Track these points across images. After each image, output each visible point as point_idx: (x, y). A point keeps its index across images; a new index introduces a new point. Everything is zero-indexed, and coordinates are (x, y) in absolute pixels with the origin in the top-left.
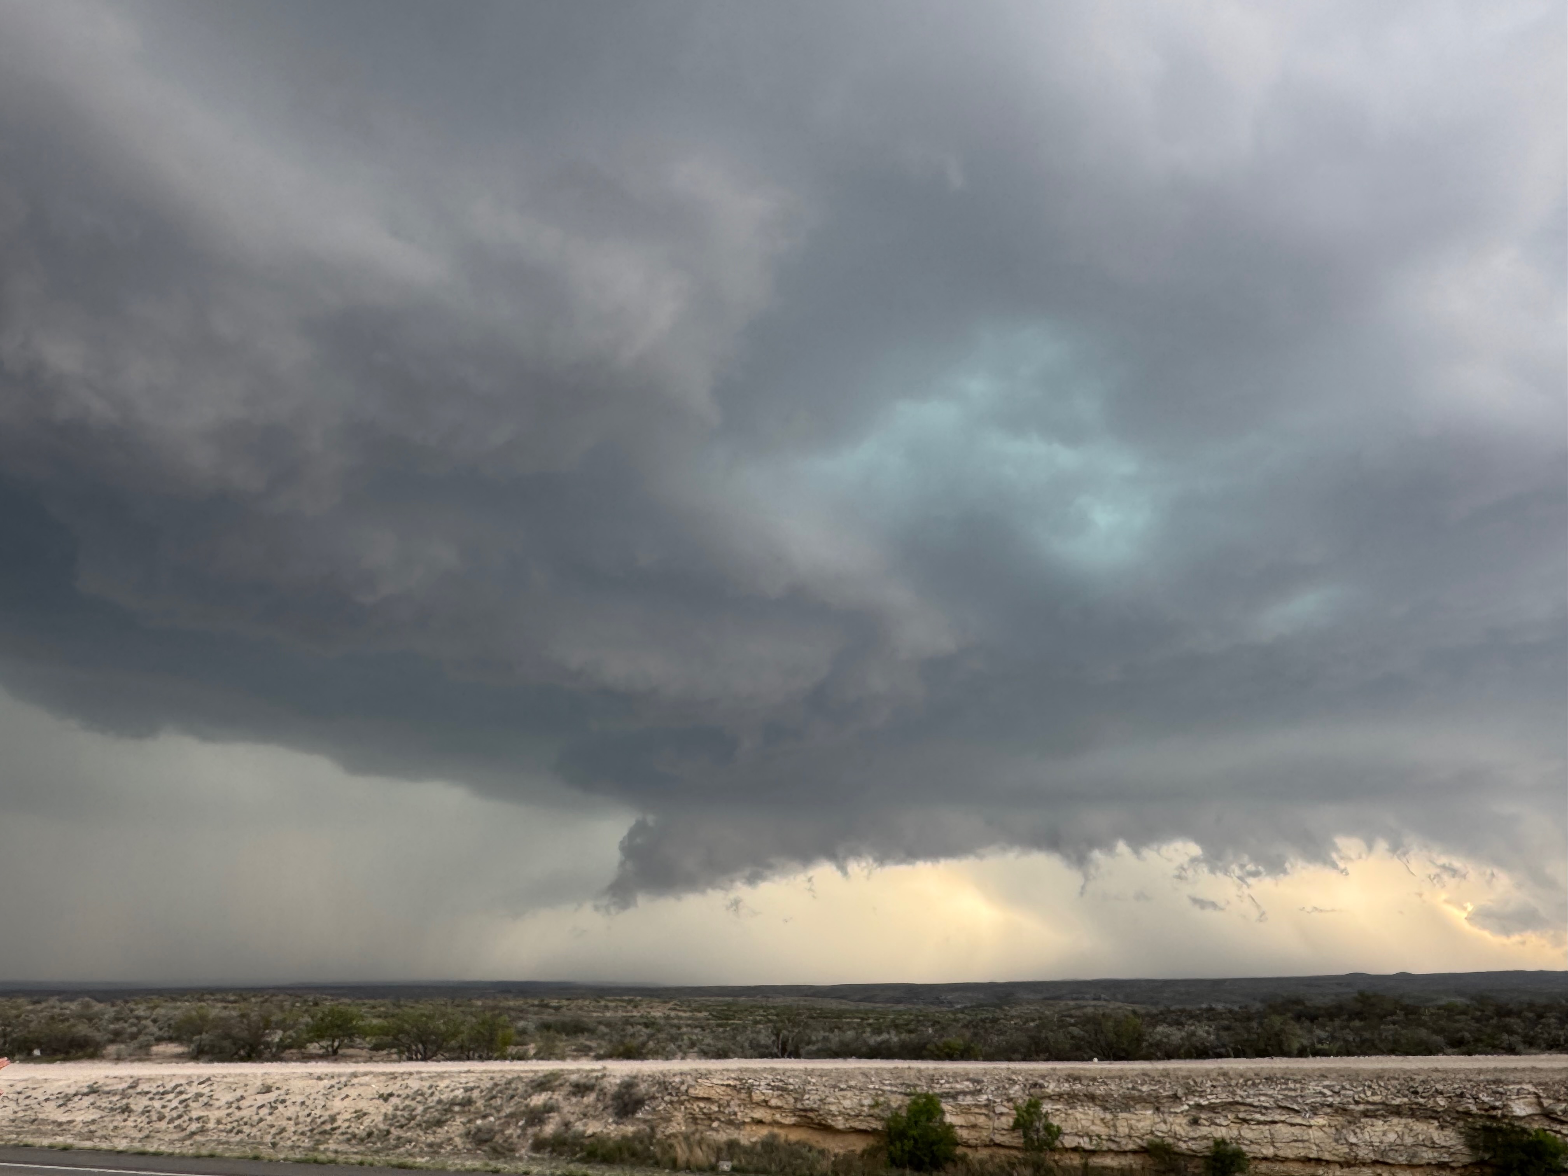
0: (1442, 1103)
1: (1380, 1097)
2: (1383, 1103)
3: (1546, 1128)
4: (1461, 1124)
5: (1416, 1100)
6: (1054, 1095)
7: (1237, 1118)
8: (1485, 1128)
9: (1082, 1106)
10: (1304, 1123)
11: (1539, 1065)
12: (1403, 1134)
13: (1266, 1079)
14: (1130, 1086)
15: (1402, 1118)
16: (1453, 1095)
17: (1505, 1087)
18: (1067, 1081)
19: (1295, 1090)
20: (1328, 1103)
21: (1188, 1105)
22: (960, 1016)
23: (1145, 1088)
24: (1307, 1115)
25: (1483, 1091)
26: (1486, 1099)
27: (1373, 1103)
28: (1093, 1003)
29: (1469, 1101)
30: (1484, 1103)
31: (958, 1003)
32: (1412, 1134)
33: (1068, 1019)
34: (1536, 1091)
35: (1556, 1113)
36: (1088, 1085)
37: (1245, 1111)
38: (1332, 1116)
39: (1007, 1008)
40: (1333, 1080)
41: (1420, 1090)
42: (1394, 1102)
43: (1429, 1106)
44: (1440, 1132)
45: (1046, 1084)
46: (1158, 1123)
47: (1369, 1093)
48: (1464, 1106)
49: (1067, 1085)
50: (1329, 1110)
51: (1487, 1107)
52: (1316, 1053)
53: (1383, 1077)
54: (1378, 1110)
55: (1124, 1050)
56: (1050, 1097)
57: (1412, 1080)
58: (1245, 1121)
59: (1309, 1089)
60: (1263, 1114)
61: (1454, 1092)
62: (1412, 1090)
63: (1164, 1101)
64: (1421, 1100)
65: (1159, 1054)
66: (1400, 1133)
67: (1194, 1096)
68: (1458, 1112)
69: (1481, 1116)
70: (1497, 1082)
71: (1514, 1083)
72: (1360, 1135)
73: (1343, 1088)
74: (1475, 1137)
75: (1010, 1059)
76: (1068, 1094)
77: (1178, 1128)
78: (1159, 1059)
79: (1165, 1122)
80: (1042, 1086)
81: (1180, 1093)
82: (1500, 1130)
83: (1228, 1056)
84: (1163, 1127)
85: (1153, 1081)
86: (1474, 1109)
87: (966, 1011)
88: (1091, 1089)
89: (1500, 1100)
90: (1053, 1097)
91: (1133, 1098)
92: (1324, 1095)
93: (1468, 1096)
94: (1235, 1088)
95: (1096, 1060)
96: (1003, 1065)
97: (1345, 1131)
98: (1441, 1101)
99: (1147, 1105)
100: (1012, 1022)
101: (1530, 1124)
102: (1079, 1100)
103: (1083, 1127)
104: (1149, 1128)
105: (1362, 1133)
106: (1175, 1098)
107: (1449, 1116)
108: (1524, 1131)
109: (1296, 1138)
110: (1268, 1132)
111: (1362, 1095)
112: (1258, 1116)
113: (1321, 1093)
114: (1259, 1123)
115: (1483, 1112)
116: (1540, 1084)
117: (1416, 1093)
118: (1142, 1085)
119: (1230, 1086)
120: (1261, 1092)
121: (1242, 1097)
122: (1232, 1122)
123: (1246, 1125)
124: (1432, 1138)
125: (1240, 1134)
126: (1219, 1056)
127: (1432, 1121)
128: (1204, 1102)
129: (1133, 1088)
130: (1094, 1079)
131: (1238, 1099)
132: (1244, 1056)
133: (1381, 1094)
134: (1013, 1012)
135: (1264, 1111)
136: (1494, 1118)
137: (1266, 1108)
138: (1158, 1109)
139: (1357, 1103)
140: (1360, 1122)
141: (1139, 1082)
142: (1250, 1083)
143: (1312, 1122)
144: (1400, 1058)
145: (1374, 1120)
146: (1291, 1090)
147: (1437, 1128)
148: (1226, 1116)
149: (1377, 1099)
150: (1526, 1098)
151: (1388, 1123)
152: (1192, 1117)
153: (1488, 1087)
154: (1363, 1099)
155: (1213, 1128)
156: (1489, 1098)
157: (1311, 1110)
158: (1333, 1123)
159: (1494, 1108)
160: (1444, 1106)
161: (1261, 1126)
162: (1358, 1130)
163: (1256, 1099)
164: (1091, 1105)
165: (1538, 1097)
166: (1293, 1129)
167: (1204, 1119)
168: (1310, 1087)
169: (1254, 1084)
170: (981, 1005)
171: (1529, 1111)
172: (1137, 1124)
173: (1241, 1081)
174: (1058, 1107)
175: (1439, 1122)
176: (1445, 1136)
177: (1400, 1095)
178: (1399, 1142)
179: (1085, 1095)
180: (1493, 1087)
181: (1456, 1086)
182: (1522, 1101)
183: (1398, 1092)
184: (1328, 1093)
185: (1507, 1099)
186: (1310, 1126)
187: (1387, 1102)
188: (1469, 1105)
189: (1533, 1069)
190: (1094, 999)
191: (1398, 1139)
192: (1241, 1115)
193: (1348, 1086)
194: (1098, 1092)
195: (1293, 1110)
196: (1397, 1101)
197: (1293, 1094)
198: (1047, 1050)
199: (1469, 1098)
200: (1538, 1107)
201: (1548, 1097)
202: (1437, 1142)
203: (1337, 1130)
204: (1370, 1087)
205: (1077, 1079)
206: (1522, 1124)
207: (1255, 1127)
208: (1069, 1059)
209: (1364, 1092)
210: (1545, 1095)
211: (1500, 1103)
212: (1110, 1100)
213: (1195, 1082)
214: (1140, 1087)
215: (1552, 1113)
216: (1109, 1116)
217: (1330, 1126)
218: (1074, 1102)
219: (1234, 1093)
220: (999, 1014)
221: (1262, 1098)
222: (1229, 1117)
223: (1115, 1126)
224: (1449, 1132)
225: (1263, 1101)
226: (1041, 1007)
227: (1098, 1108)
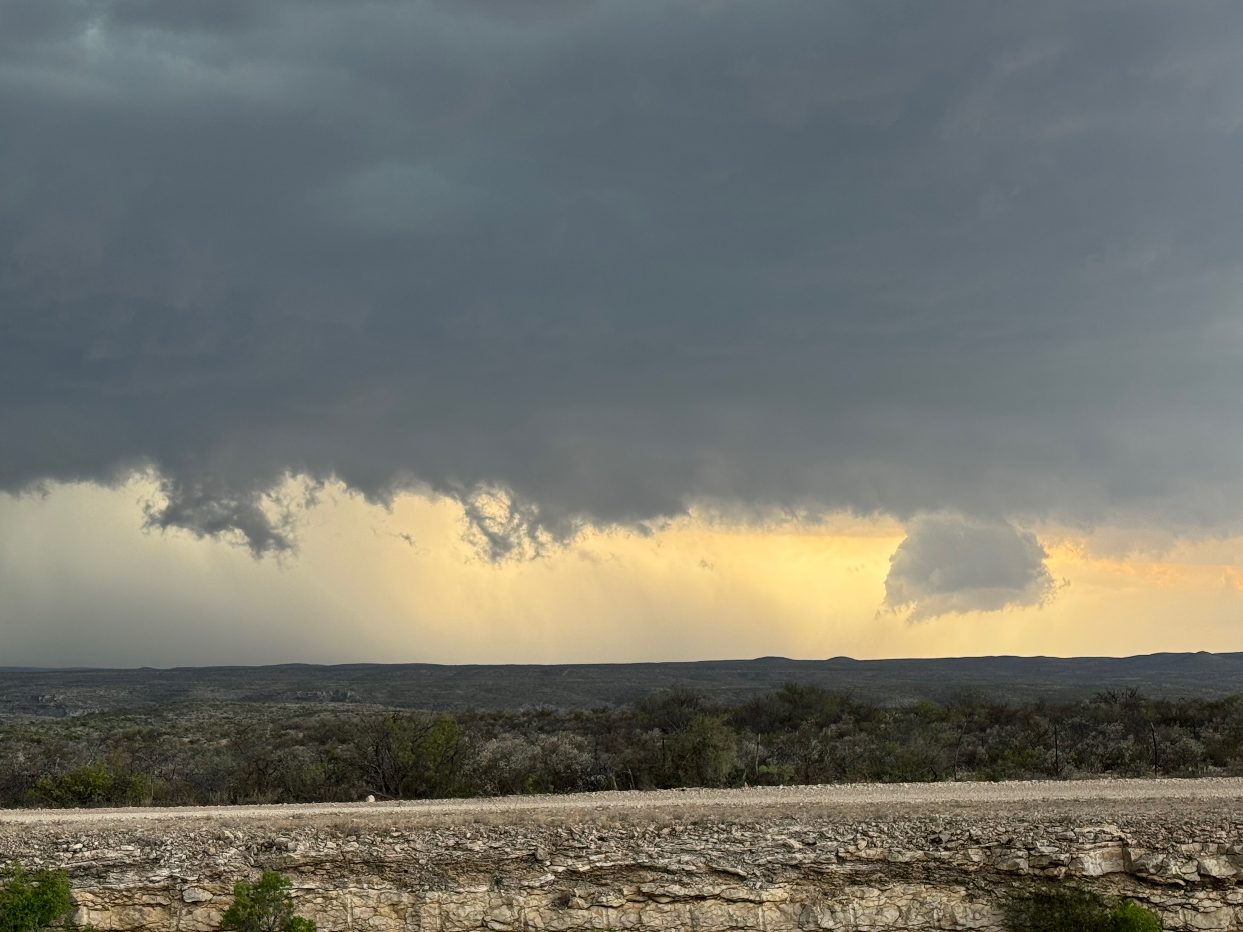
0: (976, 858)
1: (880, 850)
2: (883, 861)
3: (1130, 894)
4: (1001, 891)
5: (937, 855)
6: (306, 864)
7: (639, 892)
8: (1039, 898)
9: (358, 882)
10: (752, 897)
11: (1109, 794)
12: (909, 910)
13: (694, 824)
14: (451, 842)
15: (909, 884)
16: (995, 843)
17: (1077, 830)
18: (334, 836)
19: (741, 842)
20: (794, 862)
21: (555, 873)
22: (79, 730)
23: (478, 846)
24: (758, 884)
25: (1042, 837)
26: (1046, 850)
27: (868, 861)
28: (331, 705)
29: (1020, 853)
30: (1042, 855)
31: (77, 707)
32: (924, 910)
33: (292, 732)
34: (1123, 836)
35: (1147, 871)
36: (373, 844)
37: (653, 881)
38: (797, 884)
39: (171, 716)
40: (807, 823)
41: (945, 837)
42: (901, 859)
43: (955, 864)
44: (968, 905)
45: (291, 845)
46: (498, 907)
47: (863, 844)
48: (1010, 862)
49: (330, 844)
50: (793, 874)
51: (1045, 862)
52: (754, 781)
53: (886, 816)
54: (873, 872)
55: (427, 781)
56: (296, 868)
57: (932, 820)
58: (651, 897)
59: (766, 840)
60: (683, 885)
61: (997, 841)
62: (932, 837)
63: (512, 867)
64: (945, 854)
65: (489, 787)
66: (904, 909)
67: (568, 856)
68: (998, 872)
69: (1034, 878)
70: (1065, 821)
71: (1090, 823)
72: (840, 915)
73: (822, 836)
74: (1021, 911)
75: (205, 802)
76: (333, 861)
77: (531, 915)
78: (487, 794)
79: (510, 905)
80: (282, 848)
81: (541, 853)
82: (1061, 900)
83: (609, 788)
84: (506, 913)
85: (495, 832)
86: (1024, 865)
87: (92, 723)
88: (379, 851)
89: (1067, 852)
90: (302, 868)
91: (455, 864)
92: (789, 848)
93: (1018, 845)
94: (640, 842)
95: (371, 798)
96: (199, 812)
97: (817, 909)
98: (976, 855)
99: (481, 876)
100: (186, 740)
101: (1106, 888)
102: (352, 871)
103: (354, 920)
104: (479, 917)
105: (843, 911)
106: (533, 860)
107: (985, 879)
108: (1096, 899)
109: (734, 924)
110: (688, 915)
111: (852, 848)
112: (676, 889)
113: (784, 845)
114: (675, 899)
115: (1037, 872)
116: (1128, 824)
117: (937, 842)
118: (474, 839)
119: (633, 837)
120: (683, 847)
121: (650, 856)
122: (628, 901)
123: (653, 905)
124: (953, 916)
125: (640, 921)
127: (957, 888)
128: (582, 867)
129: (457, 846)
130: (386, 833)
131: (644, 859)
132: (637, 788)
133: (882, 846)
134: (183, 722)
135: (685, 880)
136: (1052, 879)
137: (690, 874)
138: (498, 882)
139: (841, 860)
140: (842, 890)
141: (469, 835)
142: (666, 831)
143: (765, 896)
144: (892, 786)
145: (865, 888)
146: (735, 841)
147: (963, 899)
148: (620, 891)
149: (872, 853)
150: (1107, 846)
151: (887, 894)
152: (558, 895)
153: (1050, 830)
154: (852, 854)
155: (593, 913)
156: (1050, 849)
157: (764, 876)
158: (798, 897)
159: (1056, 864)
160: (978, 863)
161: (678, 906)
162: (838, 907)
163: (675, 858)
164: (376, 879)
165: (1124, 844)
166: (732, 909)
167: (580, 897)
168: (768, 837)
169: (673, 833)
170: (125, 712)
171: (1107, 867)
172: (460, 911)
173: (652, 828)
174: (311, 885)
175: (967, 889)
176: (974, 912)
177: (912, 846)
178: (900, 923)
179: (366, 862)
180: (1059, 829)
181: (1002, 829)
182: (1099, 852)
183: (910, 842)
184: (797, 845)
185: (1078, 849)
186: (761, 903)
187: (890, 859)
188: (1018, 860)
189: (1103, 801)
190: (333, 700)
191: (900, 920)
192: (645, 889)
193: (830, 834)
194: (392, 855)
195: (737, 875)
196: (907, 856)
197: (738, 848)
198: (281, 782)
199: (1019, 849)
200: (1121, 862)
201: (1139, 845)
202: (961, 921)
203: (804, 907)
204: (865, 834)
205: (354, 832)
206: (1094, 888)
207: (667, 908)
208: (321, 799)
209: (855, 840)
210: (1135, 842)
211: (1068, 855)
212: (411, 870)
213: (571, 833)
214: (469, 846)
215: (1141, 871)
216: (406, 898)
217: (792, 901)
218: (343, 876)
219: (636, 850)
220: (156, 725)
221: (686, 858)
222: (625, 893)
223: (416, 916)
224: (982, 905)
225: (687, 863)
226: (236, 713)
227: (387, 885)
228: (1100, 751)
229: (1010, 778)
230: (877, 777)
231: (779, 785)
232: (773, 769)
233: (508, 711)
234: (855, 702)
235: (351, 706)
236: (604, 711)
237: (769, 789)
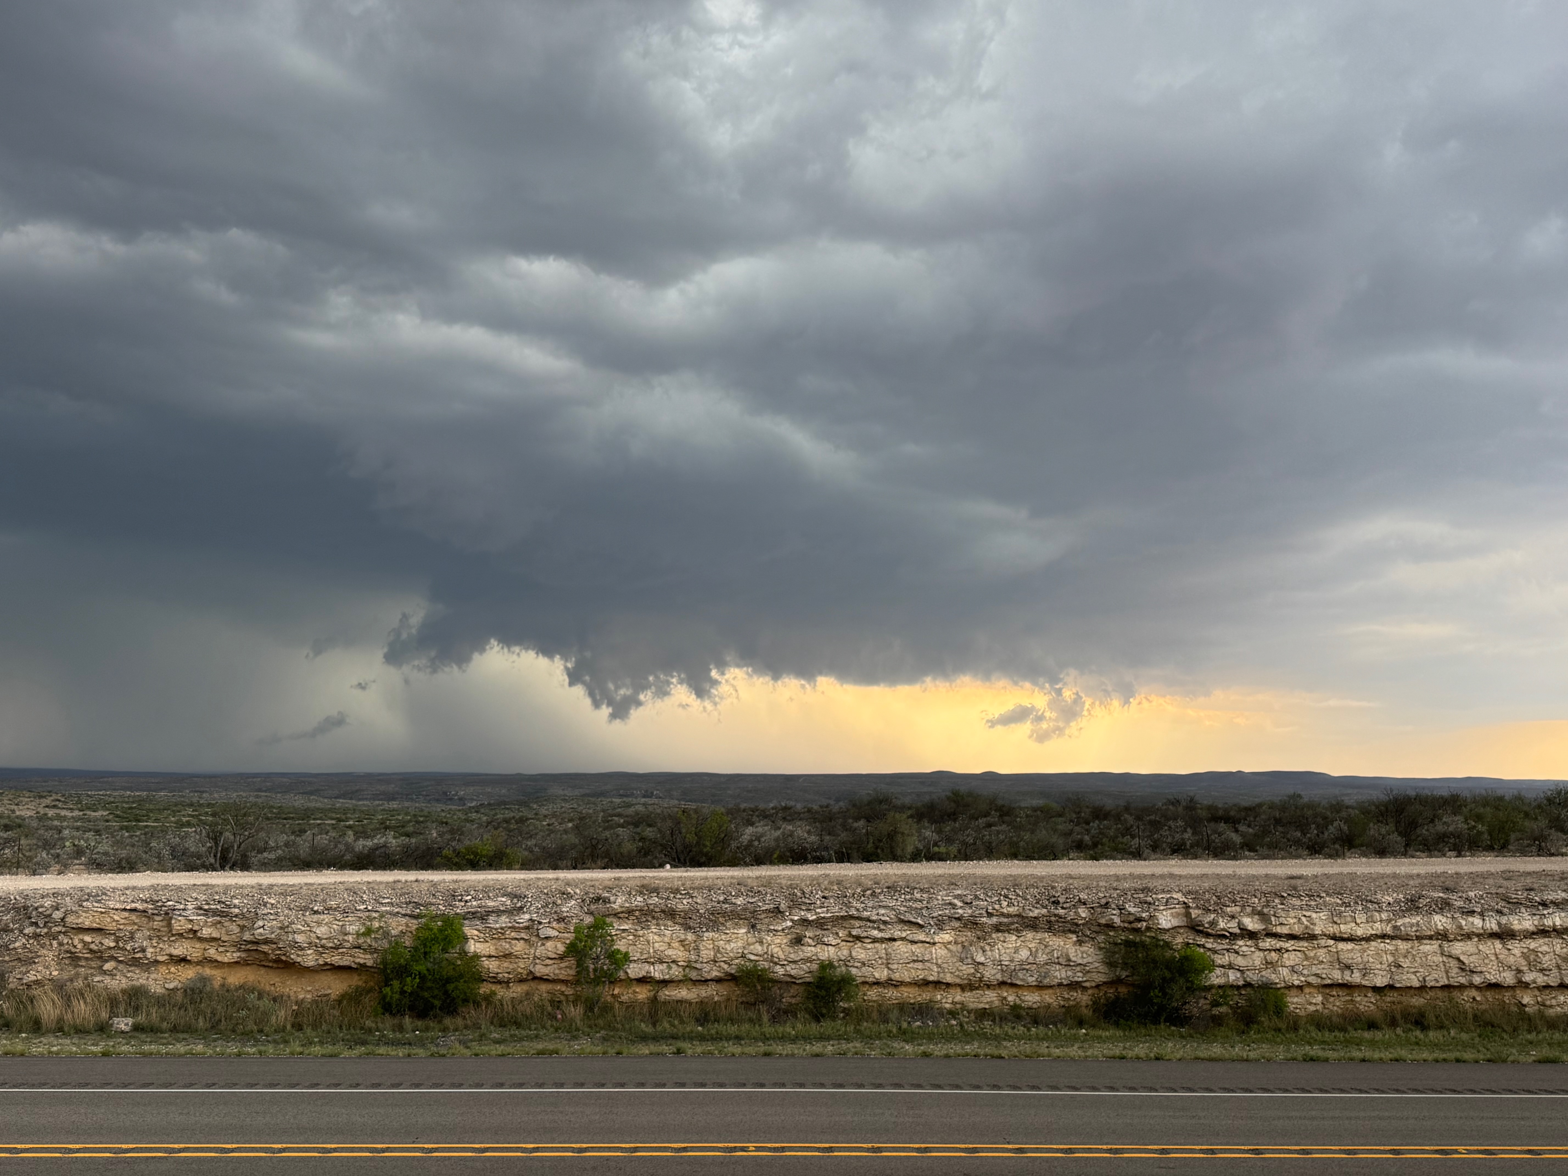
0: (1083, 915)
1: (1016, 908)
2: (1019, 916)
3: (1191, 941)
4: (1101, 938)
5: (1056, 912)
6: (622, 912)
7: (850, 935)
8: (1128, 943)
9: (658, 925)
10: (928, 940)
11: (1177, 871)
12: (1037, 951)
13: (888, 888)
14: (722, 898)
15: (1037, 932)
16: (1097, 905)
17: (1154, 896)
18: (641, 893)
19: (920, 901)
20: (957, 916)
21: (792, 920)
22: (474, 816)
23: (739, 901)
24: (932, 931)
25: (1130, 901)
26: (1132, 910)
27: (1008, 916)
28: (643, 800)
29: (1114, 912)
30: (1130, 914)
31: (472, 800)
32: (1047, 951)
33: (616, 818)
34: (1186, 901)
35: (1203, 925)
36: (668, 898)
37: (860, 927)
38: (959, 931)
39: (535, 806)
40: (966, 888)
41: (1061, 900)
42: (1031, 914)
43: (1069, 918)
44: (1078, 947)
45: (612, 899)
46: (753, 944)
47: (1005, 904)
48: (1107, 918)
49: (639, 899)
50: (957, 924)
51: (1132, 918)
52: (931, 857)
53: (1021, 885)
54: (1013, 923)
55: (706, 855)
56: (616, 915)
57: (1053, 888)
58: (858, 938)
59: (938, 900)
60: (880, 930)
61: (1098, 903)
62: (1053, 899)
63: (763, 916)
64: (1061, 912)
65: (747, 860)
66: (1034, 950)
67: (801, 909)
68: (1099, 925)
69: (1124, 929)
70: (1146, 890)
71: (1163, 891)
72: (989, 953)
73: (976, 897)
74: (1115, 953)
75: (555, 867)
76: (641, 910)
77: (776, 950)
78: (746, 865)
79: (761, 942)
80: (606, 901)
81: (783, 906)
82: (1143, 945)
83: (830, 861)
84: (758, 948)
85: (752, 892)
86: (1117, 920)
87: (482, 810)
88: (672, 903)
89: (1147, 911)
90: (620, 915)
91: (724, 914)
92: (954, 906)
93: (1113, 906)
94: (851, 900)
95: (668, 866)
96: (550, 875)
97: (973, 949)
98: (1083, 912)
99: (741, 922)
100: (545, 823)
101: (1174, 937)
102: (653, 918)
103: (655, 952)
104: (740, 951)
105: (991, 950)
106: (777, 912)
107: (1090, 930)
108: (1168, 945)
109: (916, 958)
110: (884, 951)
111: (997, 907)
112: (875, 933)
113: (950, 904)
114: (875, 940)
115: (1126, 925)
116: (1190, 892)
117: (1056, 903)
118: (737, 896)
119: (846, 896)
120: (880, 904)
121: (858, 910)
122: (842, 941)
123: (859, 944)
124: (1067, 955)
125: (851, 955)
126: (819, 860)
127: (1071, 935)
128: (811, 917)
129: (725, 901)
130: (676, 891)
131: (853, 912)
132: (849, 862)
133: (1018, 906)
134: (543, 811)
135: (882, 927)
136: (1137, 930)
137: (885, 923)
138: (753, 926)
139: (990, 915)
140: (990, 936)
141: (733, 894)
142: (869, 892)
143: (937, 939)
144: (1024, 863)
145: (1006, 935)
146: (916, 900)
147: (1075, 944)
148: (837, 934)
149: (1011, 910)
150: (1175, 908)
151: (1022, 939)
152: (794, 936)
153: (1135, 896)
154: (997, 911)
155: (818, 949)
156: (1135, 909)
157: (937, 925)
158: (960, 940)
159: (1139, 920)
160: (1085, 918)
161: (877, 945)
162: (987, 948)
163: (875, 912)
164: (669, 923)
165: (1186, 906)
166: (914, 947)
167: (809, 937)
168: (939, 897)
169: (874, 894)
170: (505, 803)
171: (1175, 922)
172: (727, 946)
173: (859, 890)
174: (626, 927)
175: (1078, 937)
176: (1082, 953)
177: (1038, 906)
178: (1031, 960)
179: (663, 911)
180: (1142, 896)
181: (1102, 895)
182: (1169, 912)
183: (1037, 903)
184: (959, 904)
185: (1155, 910)
186: (934, 944)
187: (1024, 915)
188: (1113, 917)
189: (1171, 876)
190: (644, 796)
191: (1031, 957)
192: (854, 933)
193: (982, 896)
194: (680, 907)
195: (918, 924)
196: (1036, 913)
197: (918, 905)
198: (607, 854)
199: (1114, 909)
200: (1185, 919)
201: (1197, 907)
202: (1074, 959)
203: (964, 947)
204: (1006, 896)
205: (656, 890)
206: (1166, 937)
207: (869, 946)
208: (633, 866)
209: (999, 901)
210: (1194, 905)
211: (1148, 914)
212: (694, 917)
213: (804, 893)
214: (734, 901)
215: (1199, 925)
216: (690, 937)
217: (956, 943)
218: (647, 921)
219: (848, 906)
220: (525, 813)
221: (882, 911)
222: (841, 935)
223: (697, 949)
224: (1088, 948)
225: (883, 915)
226: (579, 805)
227: (677, 927)
228: (1169, 840)
229: (1107, 858)
230: (1014, 856)
231: (946, 861)
232: (943, 850)
233: (762, 806)
234: (1000, 802)
235: (656, 801)
236: (827, 807)
237: (940, 863)
